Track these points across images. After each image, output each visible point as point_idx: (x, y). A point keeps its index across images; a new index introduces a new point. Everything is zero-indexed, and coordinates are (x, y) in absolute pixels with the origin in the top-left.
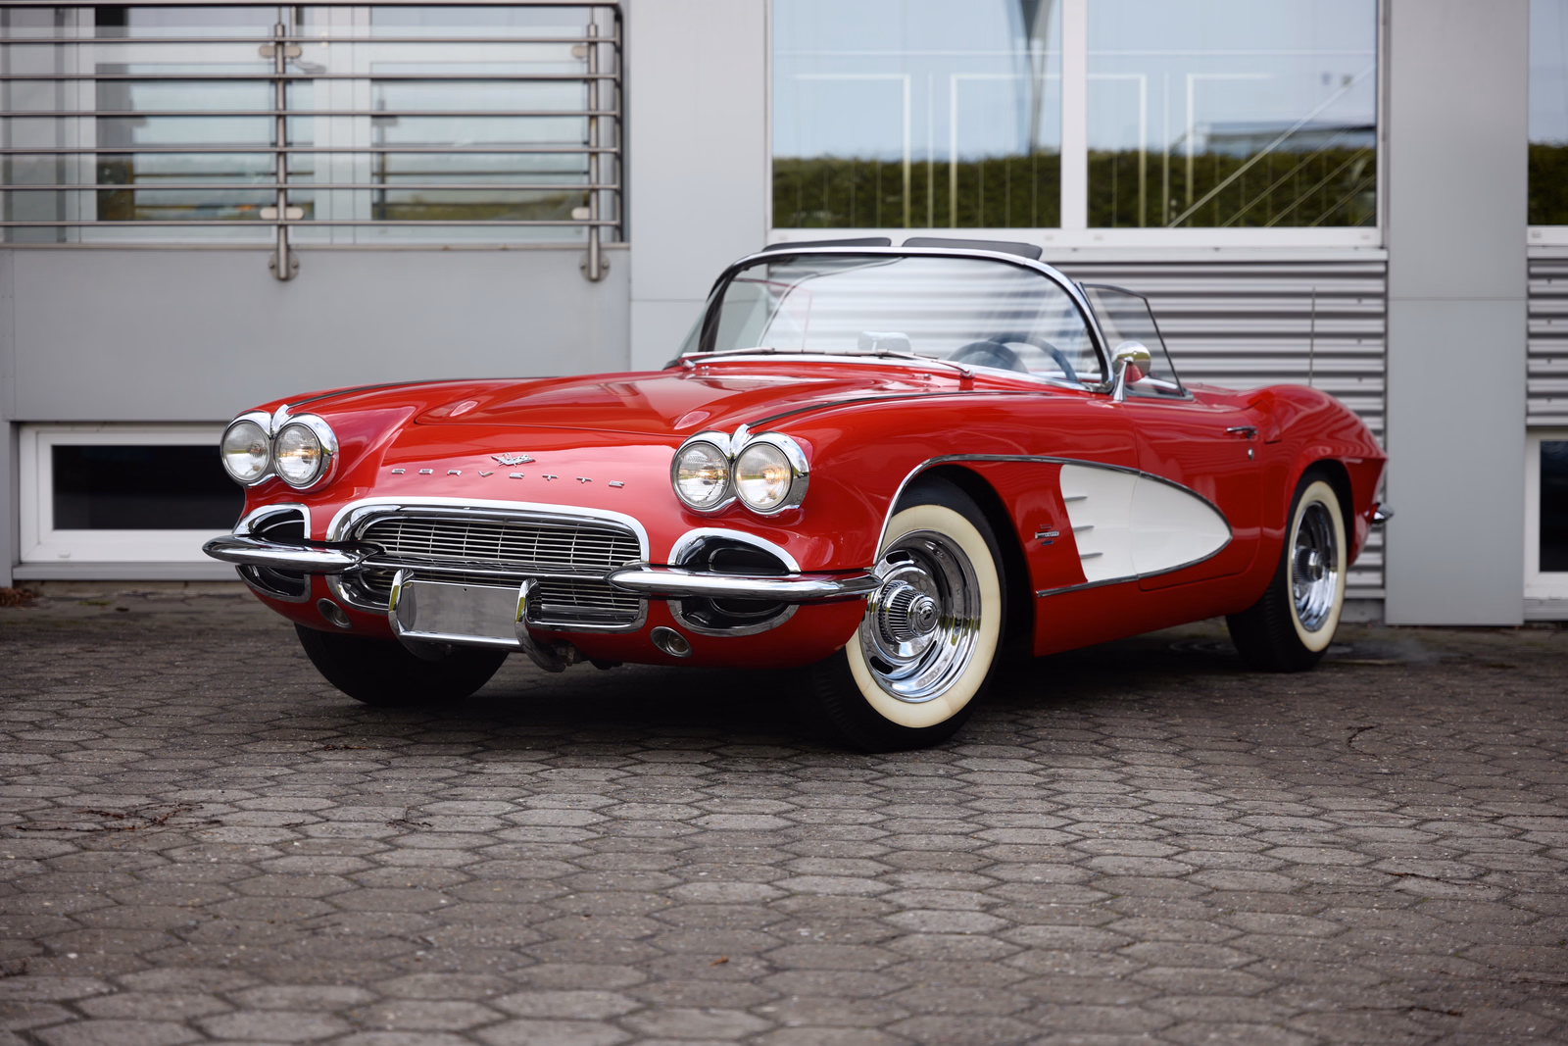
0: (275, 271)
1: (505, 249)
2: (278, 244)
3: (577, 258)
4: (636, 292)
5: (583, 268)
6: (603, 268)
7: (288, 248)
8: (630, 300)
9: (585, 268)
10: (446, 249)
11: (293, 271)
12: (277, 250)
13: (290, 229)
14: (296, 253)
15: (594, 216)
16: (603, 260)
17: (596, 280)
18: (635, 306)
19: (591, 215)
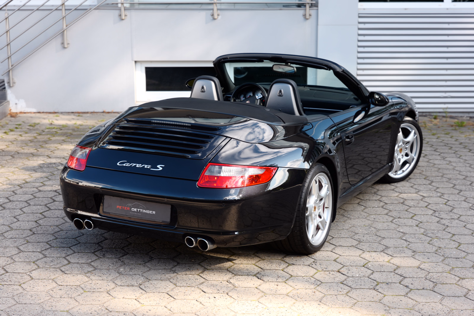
0: (213, 17)
1: (281, 10)
2: (214, 8)
3: (303, 13)
4: (319, 23)
5: (303, 15)
6: (310, 15)
7: (217, 10)
9: (305, 16)
10: (264, 10)
11: (218, 16)
12: (213, 10)
13: (218, 4)
14: (219, 11)
16: (310, 13)
17: (307, 19)
18: (319, 26)
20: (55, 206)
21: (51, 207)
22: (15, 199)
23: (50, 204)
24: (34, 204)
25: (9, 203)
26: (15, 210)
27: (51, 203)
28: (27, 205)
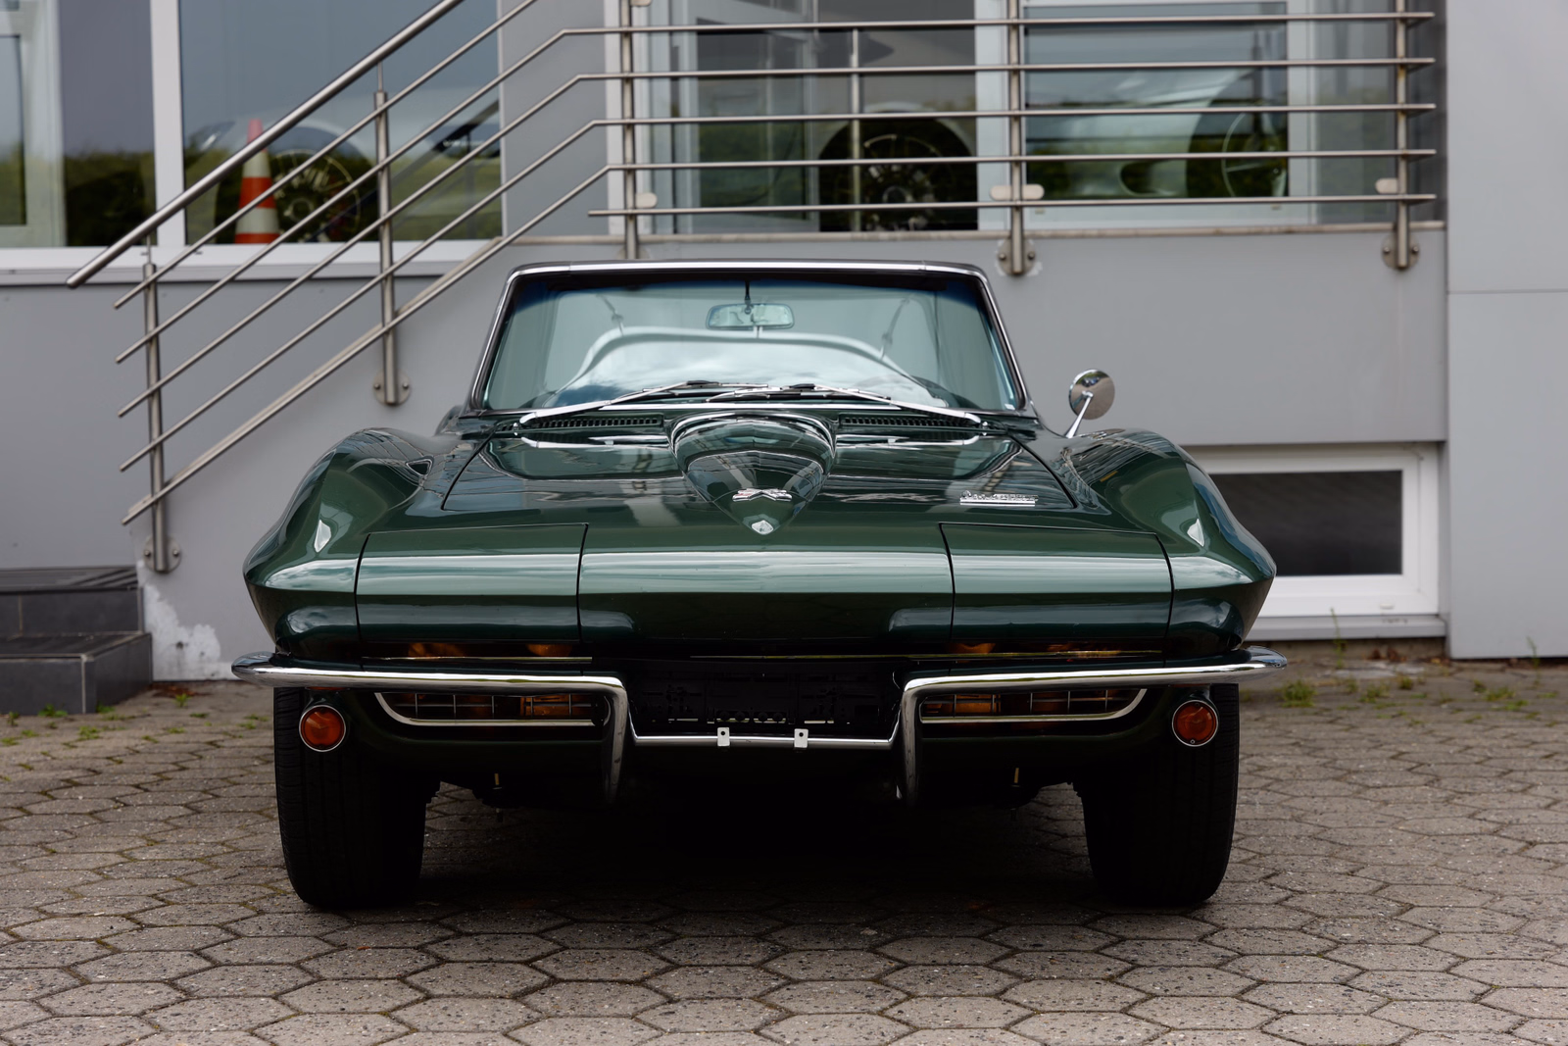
0: (1007, 265)
1: (1290, 232)
2: (1012, 231)
3: (1383, 241)
4: (1453, 285)
5: (1386, 253)
6: (1412, 253)
7: (1023, 238)
8: (1447, 293)
9: (1390, 255)
10: (1218, 233)
11: (1028, 263)
12: (1010, 238)
13: (1027, 211)
14: (1031, 242)
15: (1403, 189)
16: (1412, 243)
17: (1401, 269)
18: (1452, 298)
19: (1399, 188)
20: (451, 981)
21: (428, 986)
22: (235, 956)
23: (424, 975)
24: (339, 975)
25: (208, 973)
26: (246, 1002)
27: (424, 969)
28: (305, 981)
